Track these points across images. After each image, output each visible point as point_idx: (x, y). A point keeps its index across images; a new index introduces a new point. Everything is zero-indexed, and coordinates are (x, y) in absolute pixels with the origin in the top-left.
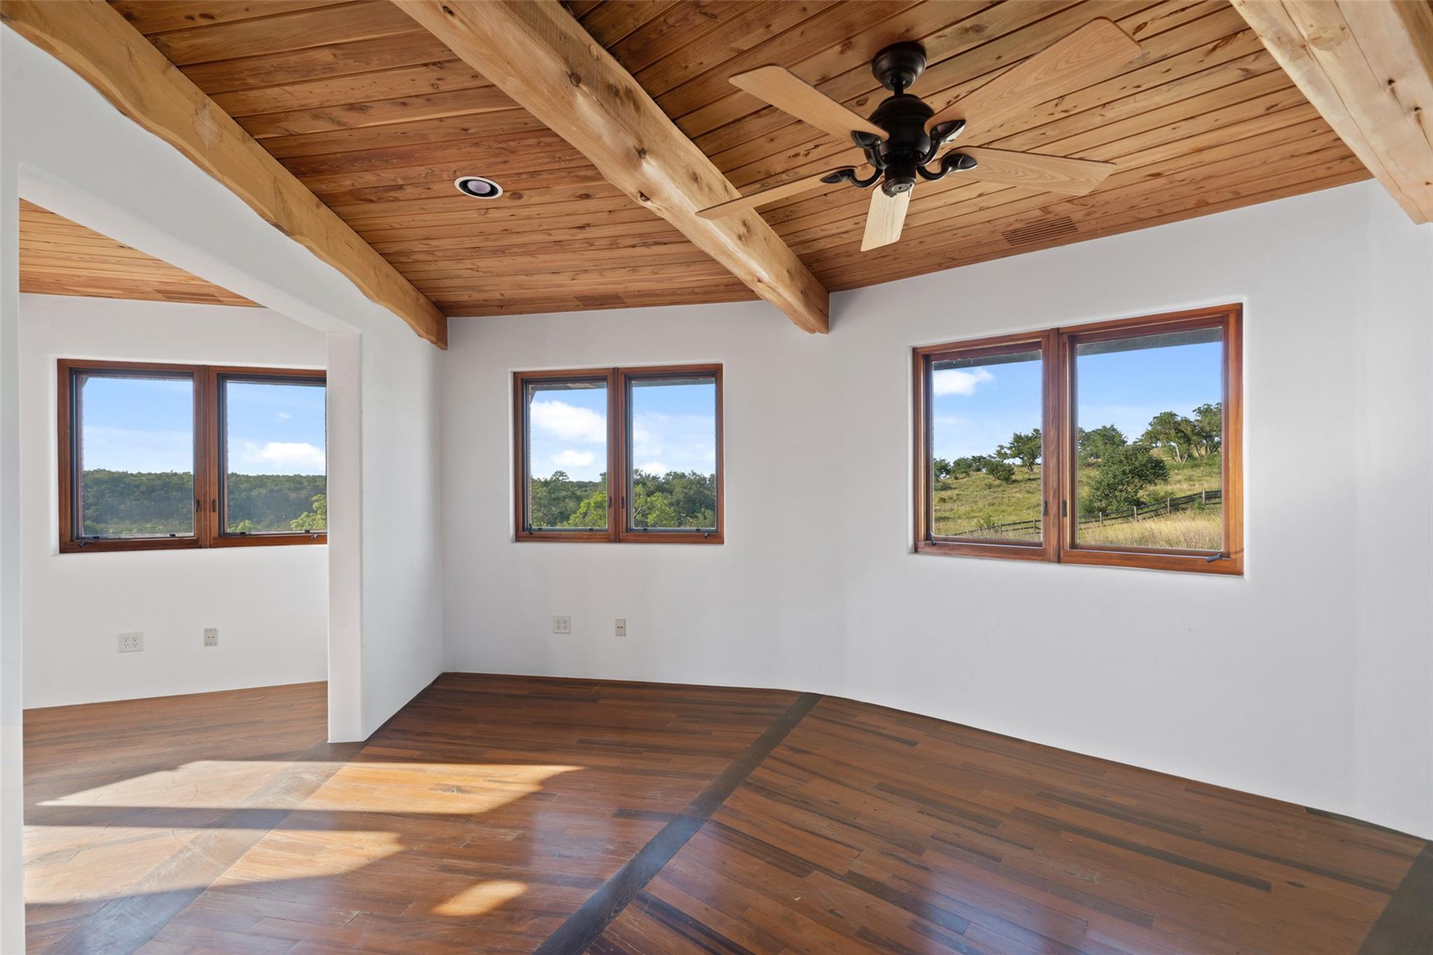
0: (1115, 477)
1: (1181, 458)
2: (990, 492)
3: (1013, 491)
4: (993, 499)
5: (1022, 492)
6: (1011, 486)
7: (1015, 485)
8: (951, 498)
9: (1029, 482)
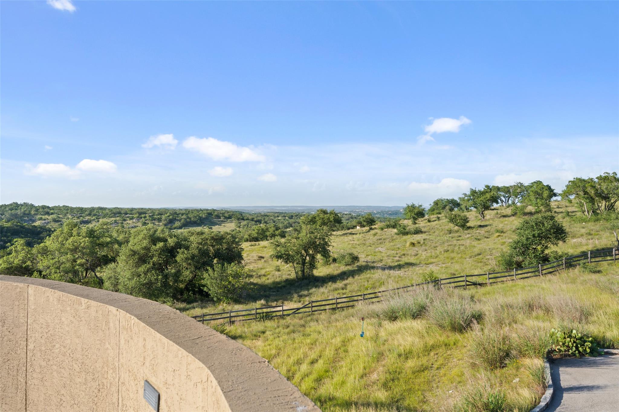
0: (527, 239)
1: (588, 212)
2: (449, 237)
3: (466, 237)
4: (448, 246)
5: (472, 239)
6: (466, 232)
7: (469, 231)
8: (419, 243)
9: (479, 229)
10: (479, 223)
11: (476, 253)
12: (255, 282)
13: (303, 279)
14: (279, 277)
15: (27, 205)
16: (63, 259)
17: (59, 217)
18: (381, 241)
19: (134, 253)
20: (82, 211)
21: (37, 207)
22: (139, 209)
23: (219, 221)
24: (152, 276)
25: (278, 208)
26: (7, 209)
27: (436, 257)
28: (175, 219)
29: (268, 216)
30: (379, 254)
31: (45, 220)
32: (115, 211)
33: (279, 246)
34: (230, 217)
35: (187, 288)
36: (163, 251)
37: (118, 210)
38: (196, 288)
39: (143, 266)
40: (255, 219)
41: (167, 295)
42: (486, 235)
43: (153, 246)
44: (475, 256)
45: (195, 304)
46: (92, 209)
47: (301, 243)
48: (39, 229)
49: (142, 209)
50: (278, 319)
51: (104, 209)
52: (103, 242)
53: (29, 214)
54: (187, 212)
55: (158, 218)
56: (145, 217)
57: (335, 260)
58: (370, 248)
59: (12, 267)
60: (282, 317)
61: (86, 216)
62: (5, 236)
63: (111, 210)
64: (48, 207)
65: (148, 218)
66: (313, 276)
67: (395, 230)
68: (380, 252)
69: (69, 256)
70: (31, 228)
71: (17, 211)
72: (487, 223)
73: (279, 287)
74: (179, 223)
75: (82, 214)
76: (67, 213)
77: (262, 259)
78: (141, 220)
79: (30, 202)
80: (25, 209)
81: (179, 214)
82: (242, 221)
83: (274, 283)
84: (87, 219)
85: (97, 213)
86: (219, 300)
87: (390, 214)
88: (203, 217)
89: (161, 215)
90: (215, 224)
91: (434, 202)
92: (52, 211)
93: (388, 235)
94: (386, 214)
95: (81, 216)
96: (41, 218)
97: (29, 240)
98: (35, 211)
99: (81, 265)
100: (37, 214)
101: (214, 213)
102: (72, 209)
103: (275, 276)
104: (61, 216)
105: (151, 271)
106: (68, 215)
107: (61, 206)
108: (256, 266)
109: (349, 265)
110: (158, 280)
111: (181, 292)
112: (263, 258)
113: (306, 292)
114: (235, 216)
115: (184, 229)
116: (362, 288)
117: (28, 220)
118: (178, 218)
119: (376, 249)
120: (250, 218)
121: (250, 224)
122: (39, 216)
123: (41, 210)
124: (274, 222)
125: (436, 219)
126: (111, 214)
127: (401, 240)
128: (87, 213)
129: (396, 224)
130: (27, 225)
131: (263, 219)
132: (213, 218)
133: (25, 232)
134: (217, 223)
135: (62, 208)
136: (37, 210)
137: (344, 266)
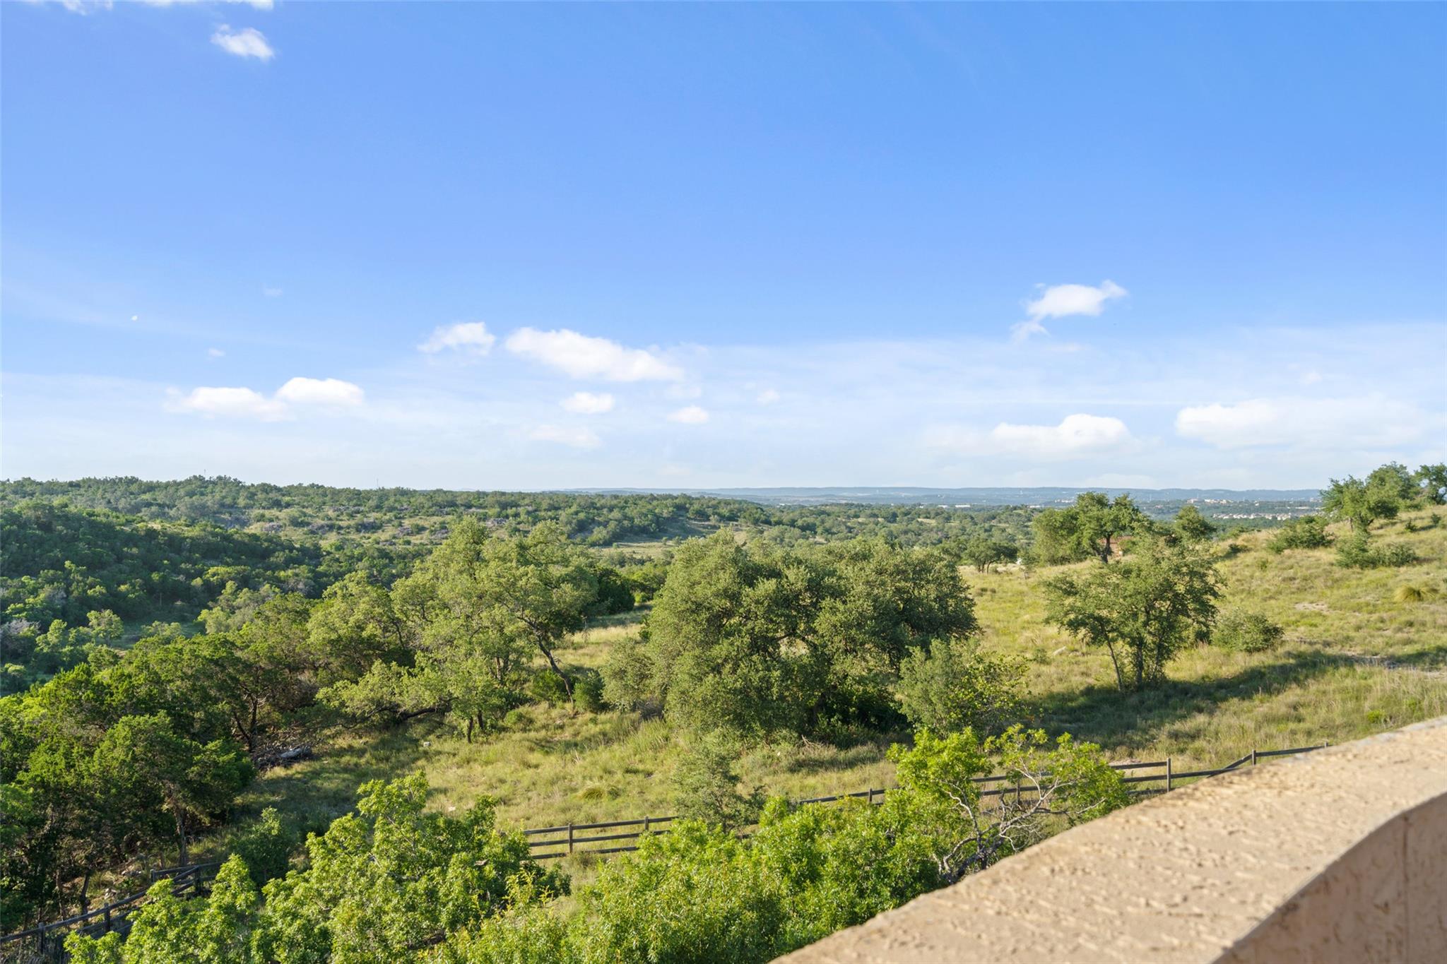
8: (1435, 591)
13: (1141, 688)
14: (1060, 680)
15: (225, 484)
17: (305, 515)
18: (1301, 585)
19: (697, 606)
20: (359, 499)
21: (249, 488)
22: (495, 493)
23: (705, 527)
24: (752, 671)
25: (845, 494)
26: (182, 492)
28: (593, 520)
29: (829, 515)
30: (1317, 620)
31: (271, 520)
32: (440, 499)
34: (732, 518)
36: (777, 602)
37: (450, 498)
38: (849, 705)
39: (725, 643)
40: (800, 523)
41: (785, 721)
43: (747, 589)
45: (862, 750)
46: (383, 495)
48: (266, 544)
49: (504, 494)
51: (412, 494)
53: (232, 507)
54: (622, 501)
55: (550, 517)
56: (516, 515)
57: (1203, 636)
58: (1273, 602)
61: (370, 512)
62: (188, 560)
63: (430, 495)
64: (277, 489)
65: (523, 517)
67: (1329, 555)
68: (1320, 615)
70: (246, 540)
71: (205, 498)
74: (604, 532)
75: (360, 505)
76: (324, 503)
78: (506, 524)
79: (232, 475)
80: (224, 494)
81: (602, 507)
82: (765, 527)
84: (372, 520)
85: (396, 505)
87: (1161, 512)
88: (665, 515)
89: (557, 509)
90: (693, 532)
92: (287, 499)
93: (1308, 568)
94: (1148, 509)
95: (358, 512)
96: (263, 516)
97: (245, 570)
98: (247, 497)
100: (251, 507)
101: (691, 504)
102: (335, 493)
103: (1045, 678)
104: (309, 511)
106: (326, 508)
107: (305, 485)
109: (1258, 650)
113: (1182, 726)
114: (747, 514)
115: (618, 546)
117: (231, 522)
118: (600, 519)
119: (1296, 606)
120: (786, 519)
121: (787, 535)
122: (256, 512)
123: (260, 496)
124: (850, 529)
125: (1427, 522)
126: (430, 507)
127: (1364, 581)
128: (372, 503)
129: (1314, 536)
130: (237, 533)
131: (818, 523)
132: (690, 518)
133: (234, 552)
134: (701, 533)
135: (310, 491)
136: (252, 496)
137: (1244, 654)
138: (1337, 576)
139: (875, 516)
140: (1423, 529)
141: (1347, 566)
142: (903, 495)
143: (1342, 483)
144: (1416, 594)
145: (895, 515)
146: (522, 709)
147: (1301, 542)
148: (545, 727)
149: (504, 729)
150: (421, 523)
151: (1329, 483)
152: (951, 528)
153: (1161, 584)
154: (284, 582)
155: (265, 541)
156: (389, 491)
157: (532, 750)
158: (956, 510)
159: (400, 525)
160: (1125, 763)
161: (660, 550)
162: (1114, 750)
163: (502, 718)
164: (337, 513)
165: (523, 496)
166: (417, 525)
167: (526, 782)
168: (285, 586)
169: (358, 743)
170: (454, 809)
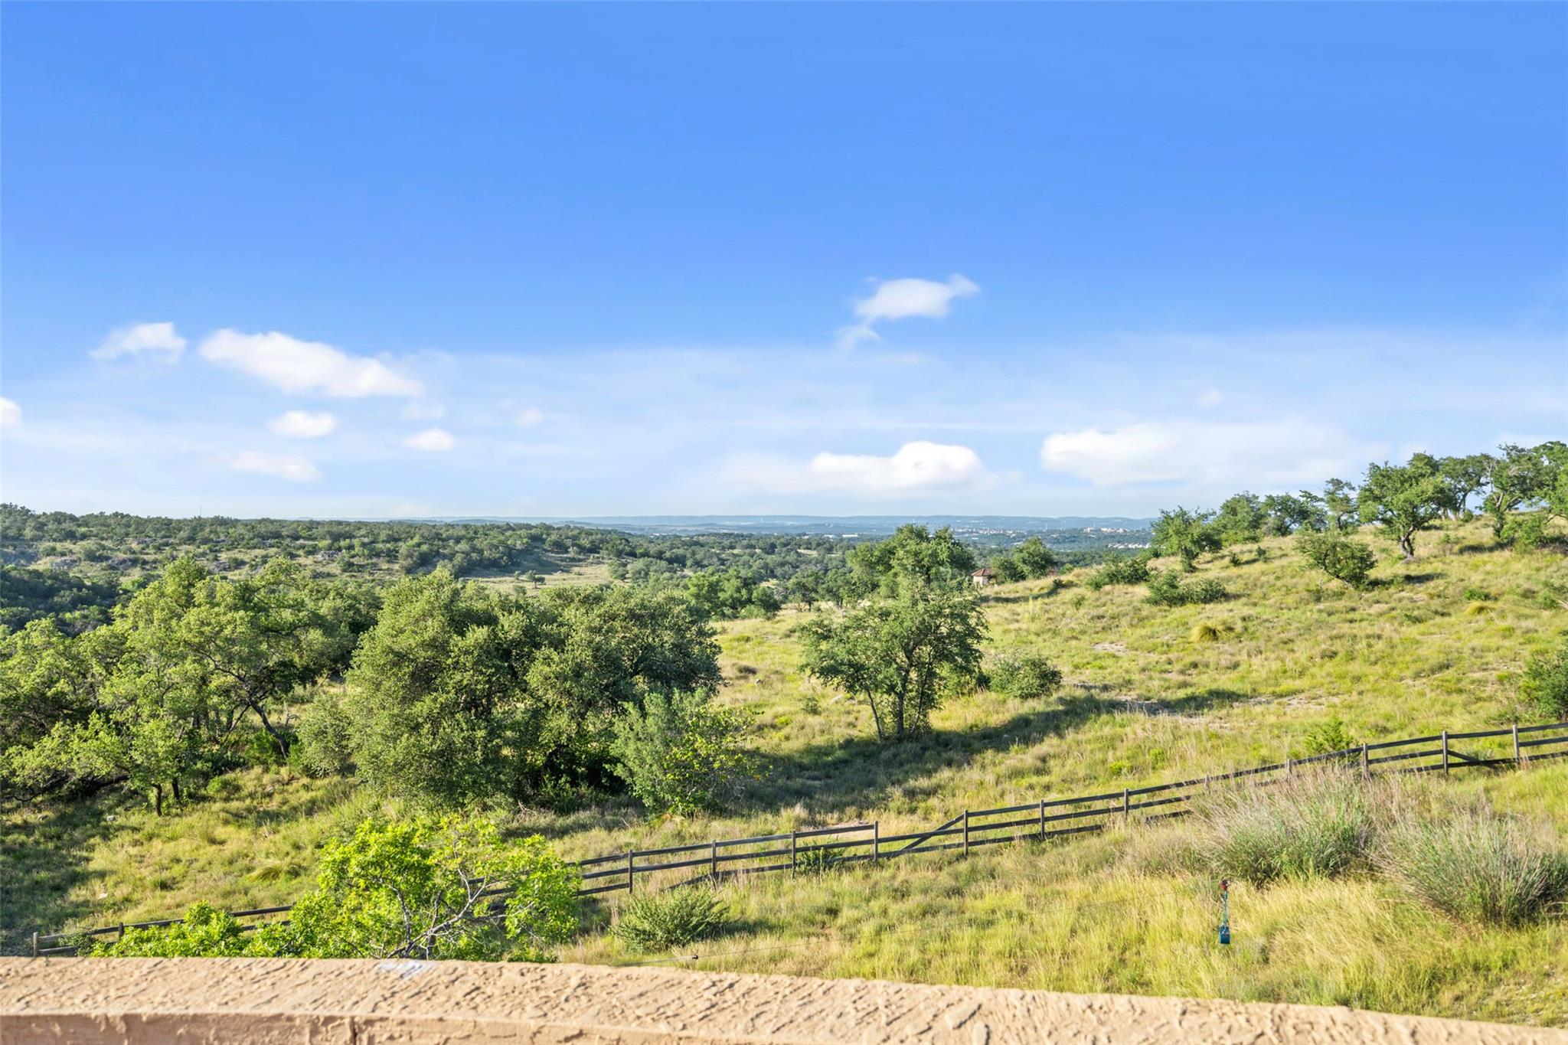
2: (1320, 611)
3: (1372, 611)
4: (1331, 638)
5: (1394, 618)
6: (1366, 595)
7: (1376, 592)
8: (1231, 629)
9: (1408, 587)
10: (1401, 569)
11: (1434, 661)
12: (748, 746)
13: (900, 740)
14: (823, 732)
15: (10, 513)
16: (173, 673)
17: (104, 548)
18: (1107, 623)
19: (400, 658)
20: (168, 529)
21: (39, 517)
22: (331, 523)
23: (562, 560)
24: (455, 731)
25: (727, 523)
27: (1301, 674)
28: (438, 552)
29: (702, 546)
30: (1109, 662)
31: (63, 554)
32: (263, 530)
33: (826, 638)
34: (594, 549)
35: (550, 765)
36: (488, 652)
37: (271, 528)
38: (579, 765)
39: (428, 699)
40: (668, 554)
41: (499, 785)
42: (1436, 604)
43: (456, 638)
44: (1433, 672)
45: (583, 816)
46: (198, 524)
47: (898, 630)
48: (50, 582)
49: (340, 523)
50: (864, 867)
51: (232, 523)
52: (278, 623)
53: (17, 539)
54: (471, 531)
55: (389, 549)
56: (350, 547)
57: (984, 682)
58: (1074, 643)
59: (17, 698)
60: (876, 860)
61: (180, 544)
63: (250, 525)
64: (73, 518)
65: (357, 549)
66: (928, 730)
67: (1142, 591)
68: (1114, 656)
69: (190, 666)
70: (26, 577)
72: (1428, 569)
73: (826, 765)
74: (450, 566)
75: (170, 537)
76: (127, 535)
77: (751, 677)
78: (339, 557)
79: (18, 502)
80: (7, 524)
81: (449, 538)
82: (630, 560)
83: (809, 750)
85: (212, 536)
86: (661, 806)
87: (1057, 541)
88: (518, 547)
89: (397, 540)
90: (551, 568)
91: (1226, 506)
92: (83, 530)
93: (1121, 605)
95: (167, 544)
96: (54, 549)
97: (22, 612)
98: (34, 528)
99: (225, 692)
100: (39, 539)
101: (548, 535)
102: (141, 524)
103: (807, 730)
104: (108, 544)
105: (453, 714)
106: (130, 540)
107: (108, 514)
108: (739, 696)
109: (1033, 696)
110: (473, 743)
111: (535, 776)
112: (753, 672)
113: (923, 783)
114: (609, 546)
116: (1100, 771)
117: (15, 556)
118: (445, 552)
119: (1096, 647)
120: (653, 550)
121: (652, 568)
122: (47, 544)
123: (51, 526)
124: (723, 562)
125: (1253, 556)
126: (251, 539)
127: (1168, 620)
128: (183, 534)
129: (1136, 570)
130: (15, 569)
131: (688, 555)
132: (546, 551)
133: (10, 591)
134: (558, 565)
135: (112, 521)
136: (41, 526)
137: (1018, 700)
138: (1144, 613)
139: (753, 547)
140: (1248, 562)
141: (1156, 603)
142: (789, 523)
143: (1172, 515)
144: (1212, 633)
145: (773, 546)
146: (229, 776)
147: (1123, 578)
148: (252, 795)
149: (204, 799)
150: (240, 556)
151: (1160, 515)
152: (831, 559)
153: (917, 628)
154: (68, 625)
155: (49, 578)
156: (206, 520)
157: (226, 822)
158: (842, 540)
159: (216, 559)
160: (852, 825)
161: (511, 585)
162: (842, 811)
163: (205, 786)
164: (141, 546)
165: (360, 525)
166: (236, 560)
167: (202, 862)
168: (70, 630)
169: (33, 817)
170: (106, 895)
